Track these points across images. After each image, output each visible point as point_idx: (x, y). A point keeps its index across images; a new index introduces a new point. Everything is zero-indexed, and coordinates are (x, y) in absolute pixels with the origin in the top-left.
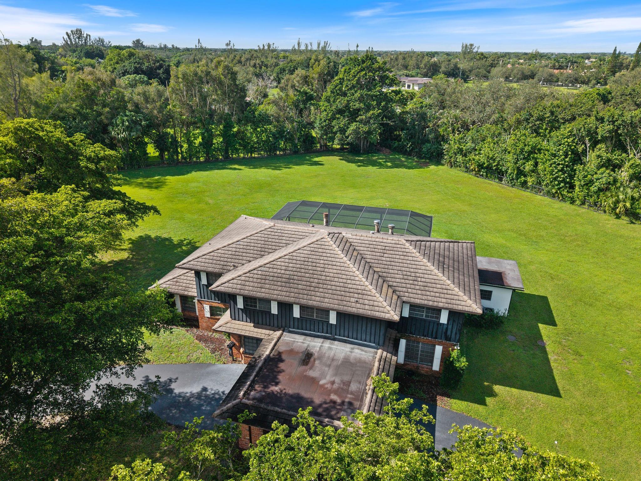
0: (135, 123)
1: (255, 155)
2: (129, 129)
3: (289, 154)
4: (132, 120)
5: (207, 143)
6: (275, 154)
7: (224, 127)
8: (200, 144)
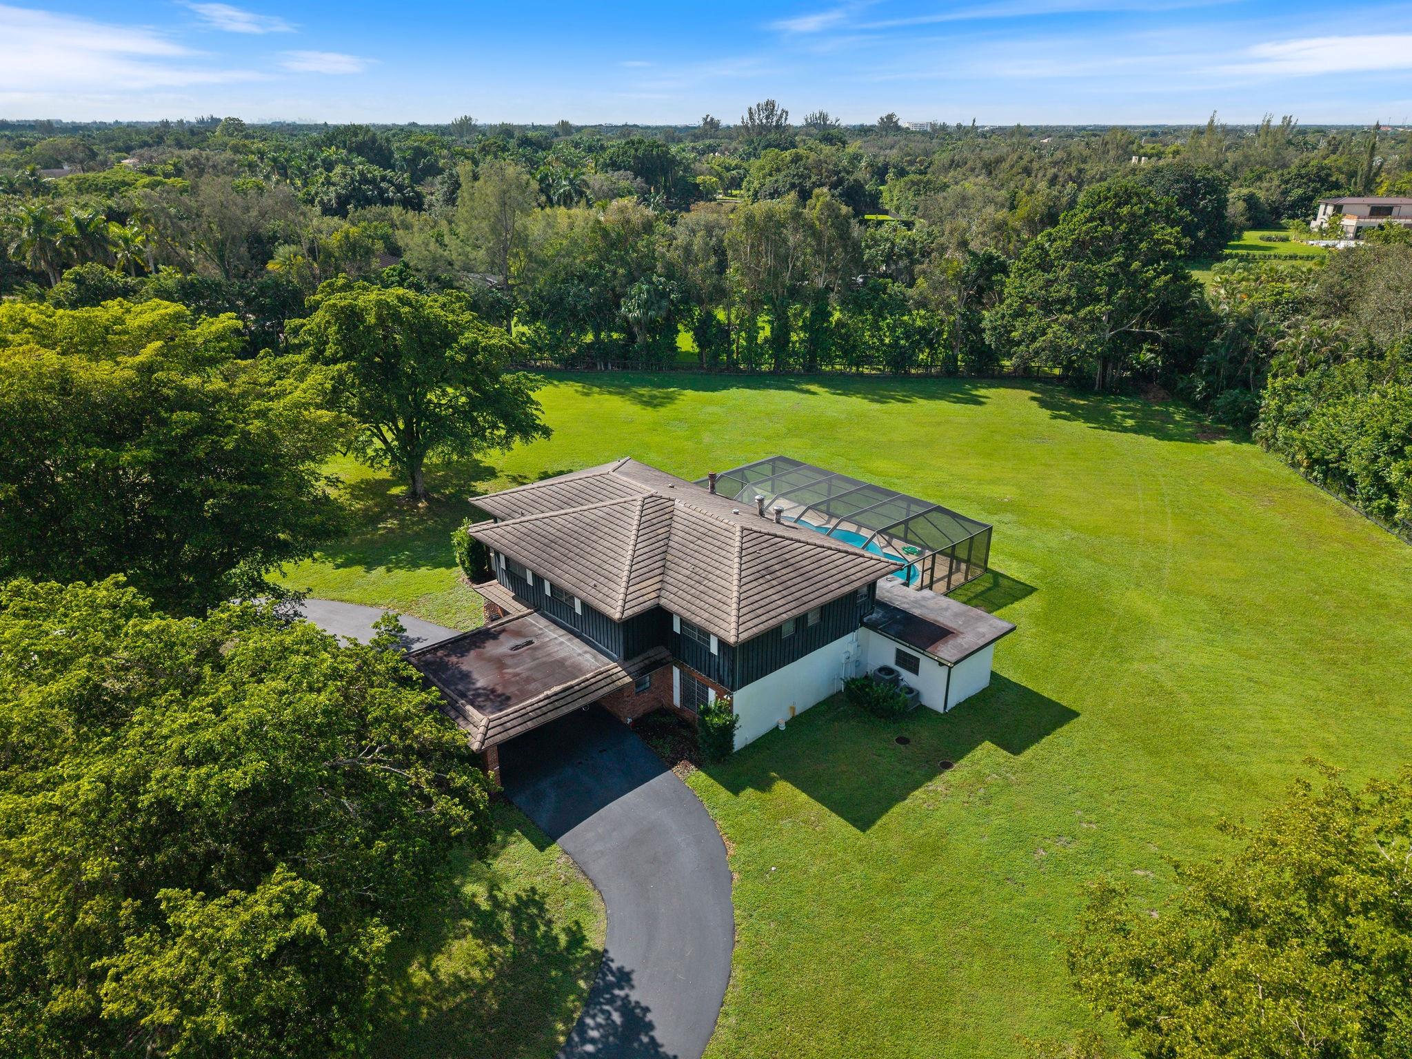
0: (664, 295)
1: (866, 370)
2: (646, 305)
3: (937, 377)
4: (656, 290)
5: (780, 339)
6: (907, 373)
7: (812, 314)
8: (766, 340)
